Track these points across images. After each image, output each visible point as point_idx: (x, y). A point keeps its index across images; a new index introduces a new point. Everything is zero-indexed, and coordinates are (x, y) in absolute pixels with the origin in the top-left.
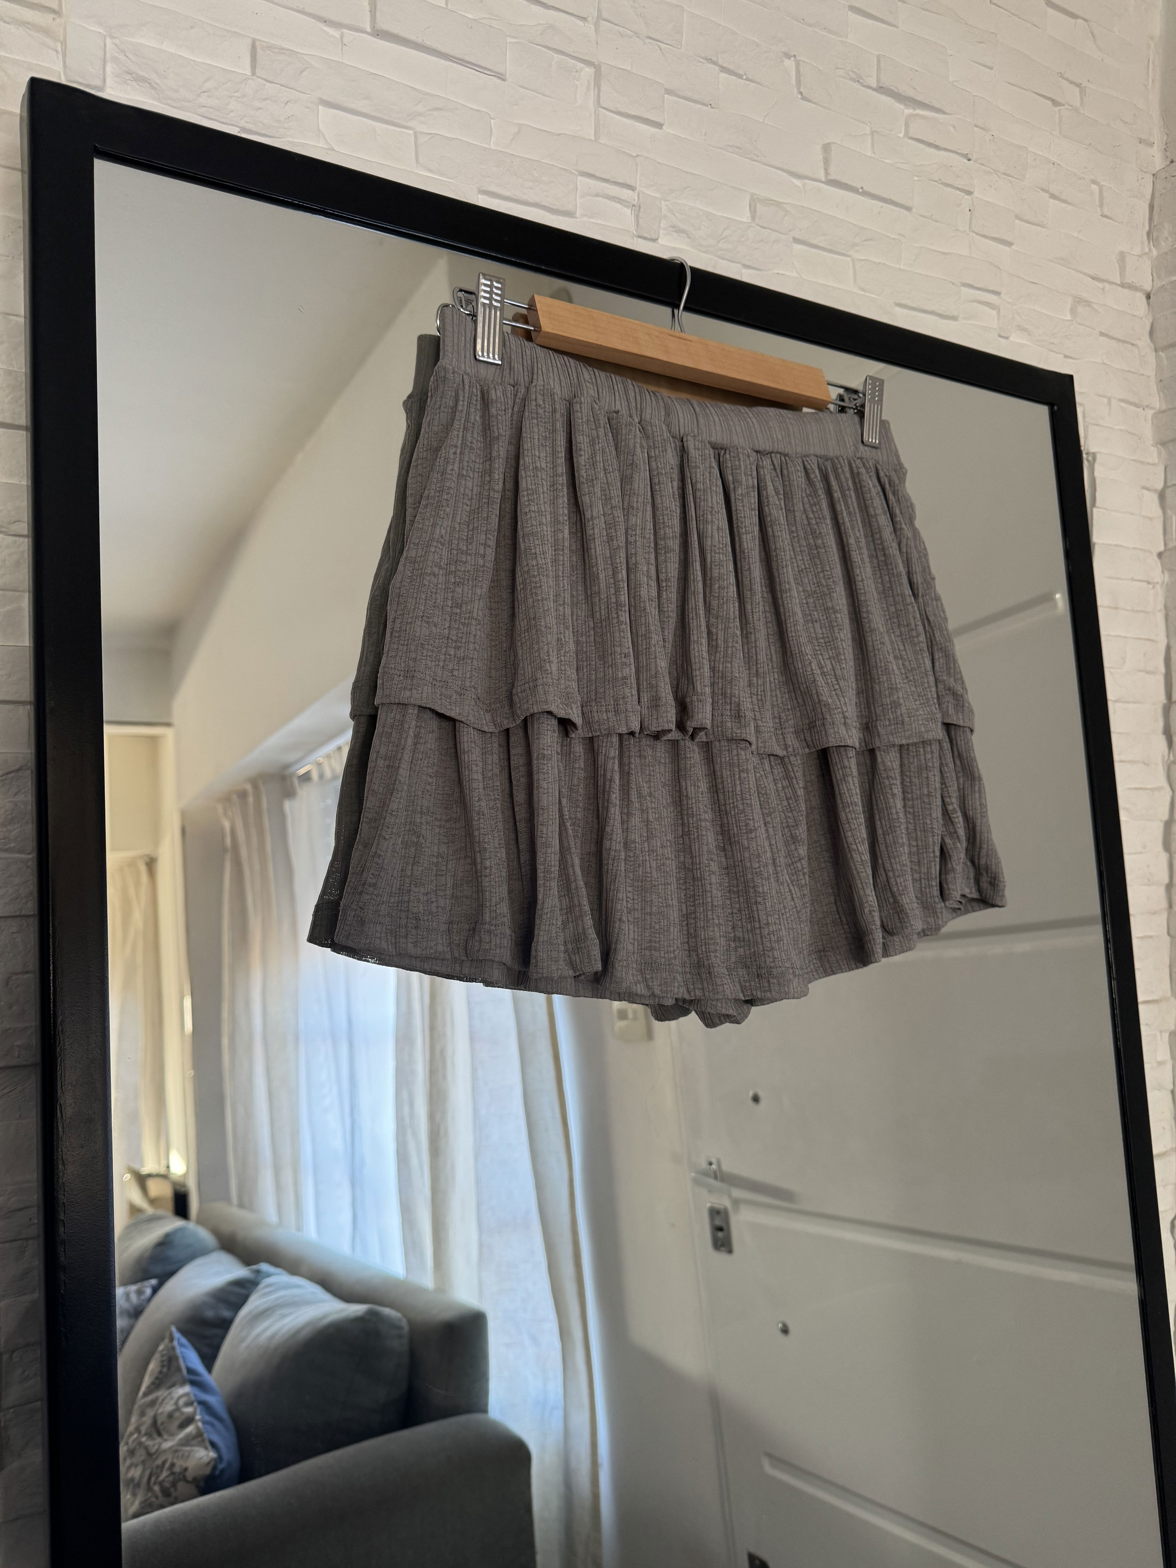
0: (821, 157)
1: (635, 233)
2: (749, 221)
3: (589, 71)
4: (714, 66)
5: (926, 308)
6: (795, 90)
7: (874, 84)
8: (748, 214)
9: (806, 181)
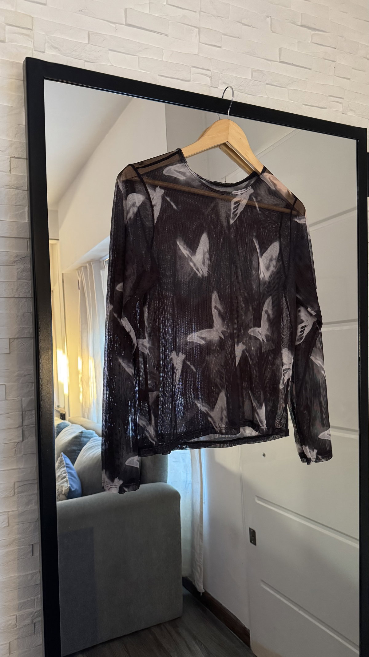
0: (278, 53)
2: (250, 78)
4: (240, 24)
5: (315, 105)
6: (270, 30)
7: (300, 24)
9: (272, 62)
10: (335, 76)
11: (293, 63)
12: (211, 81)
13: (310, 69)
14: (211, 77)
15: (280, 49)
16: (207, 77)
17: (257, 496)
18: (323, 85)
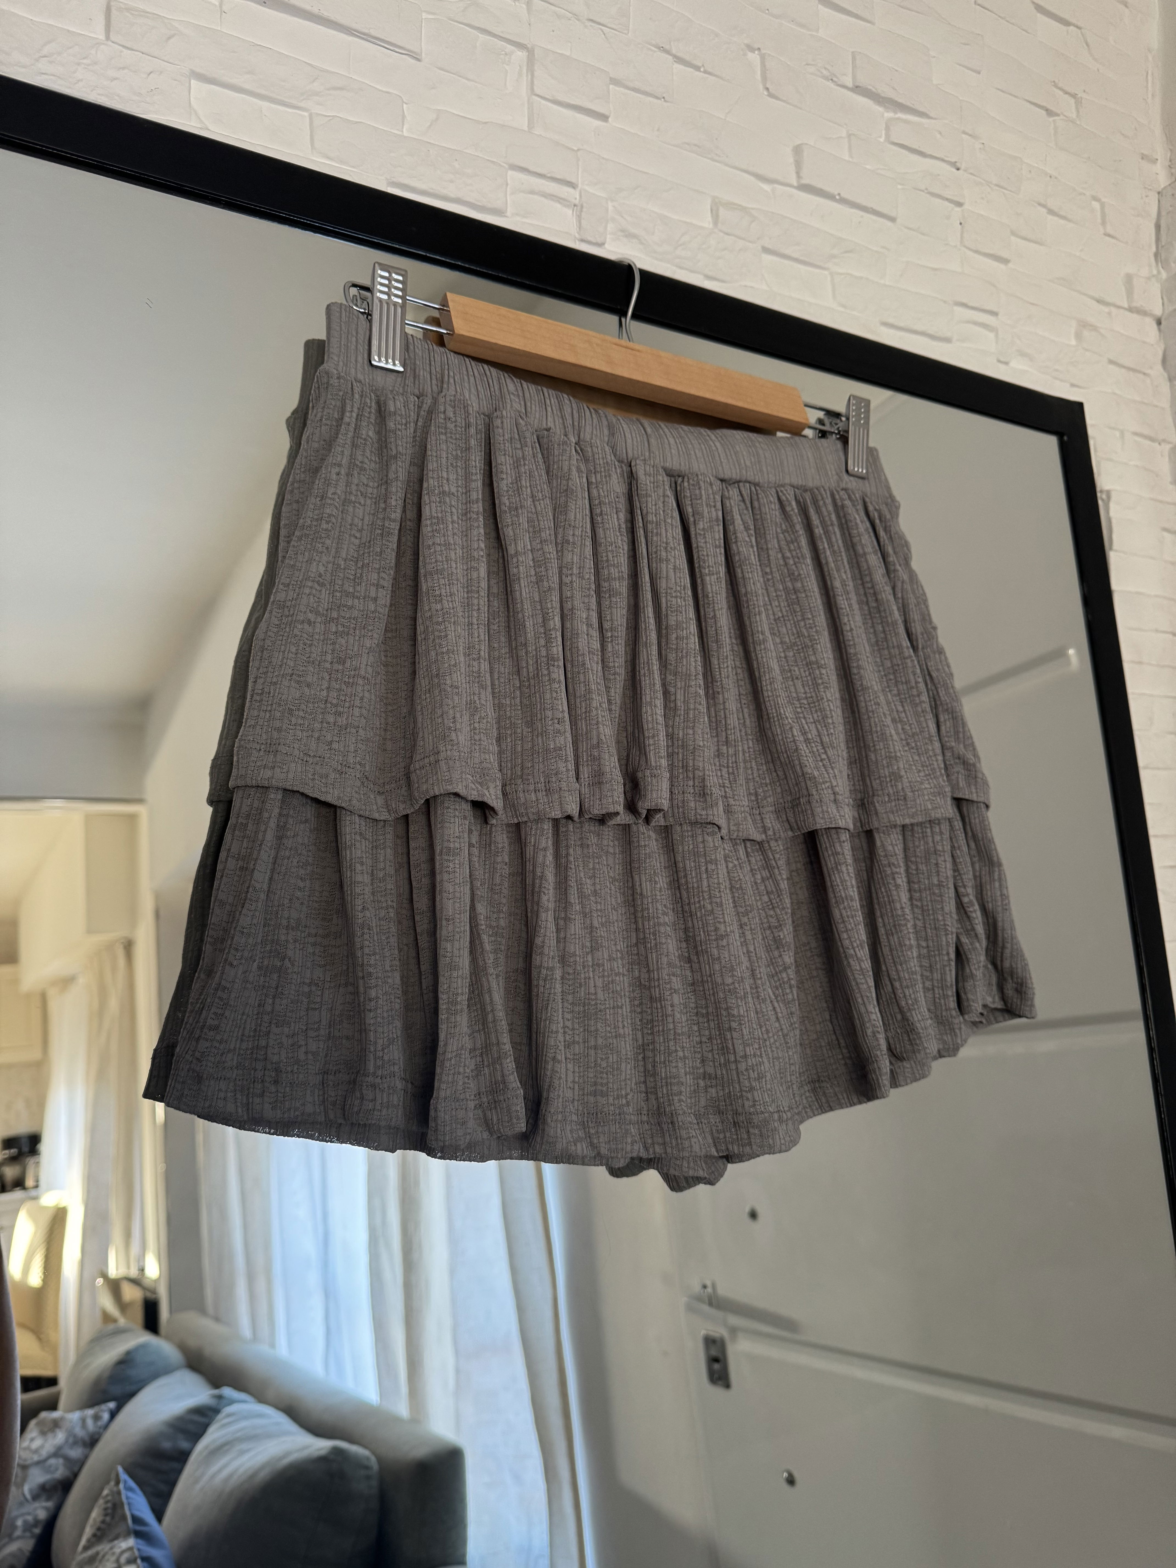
0: (791, 160)
1: (577, 236)
2: (711, 226)
3: (520, 55)
4: (667, 56)
5: (916, 327)
6: (761, 87)
7: (850, 84)
8: (710, 219)
9: (776, 186)
10: (965, 246)
11: (839, 194)
12: (579, 218)
13: (893, 219)
14: (578, 208)
15: (798, 150)
16: (567, 209)
18: (934, 269)
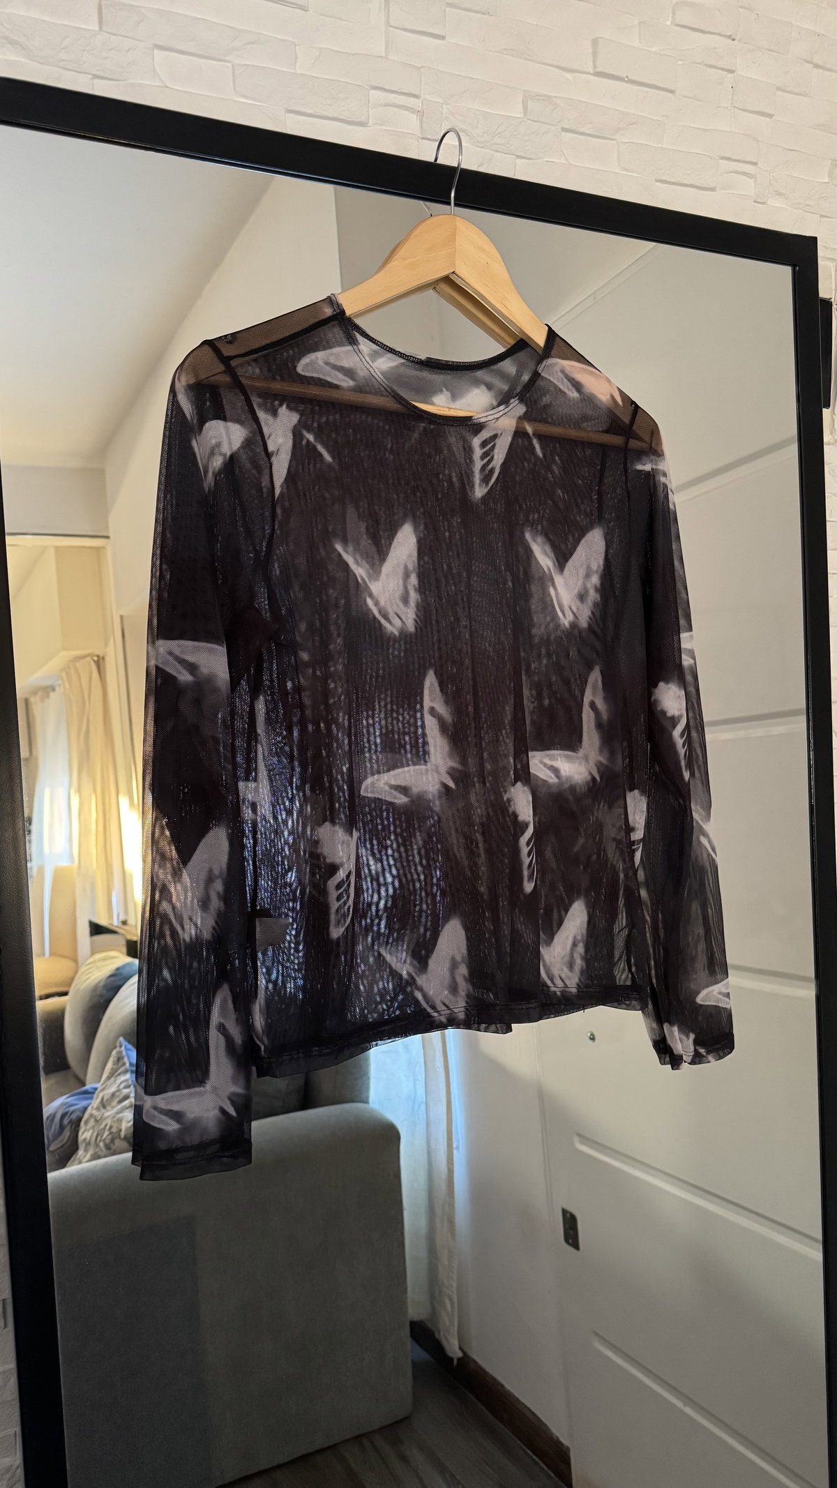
0: (590, 51)
1: (419, 135)
2: (522, 116)
5: (685, 182)
8: (522, 110)
9: (577, 74)
10: (734, 107)
11: (627, 77)
12: (421, 121)
13: (672, 92)
14: (420, 113)
15: (595, 42)
16: (412, 115)
17: (579, 1135)
18: (706, 130)
